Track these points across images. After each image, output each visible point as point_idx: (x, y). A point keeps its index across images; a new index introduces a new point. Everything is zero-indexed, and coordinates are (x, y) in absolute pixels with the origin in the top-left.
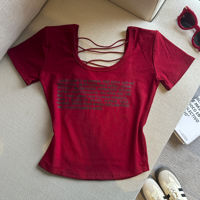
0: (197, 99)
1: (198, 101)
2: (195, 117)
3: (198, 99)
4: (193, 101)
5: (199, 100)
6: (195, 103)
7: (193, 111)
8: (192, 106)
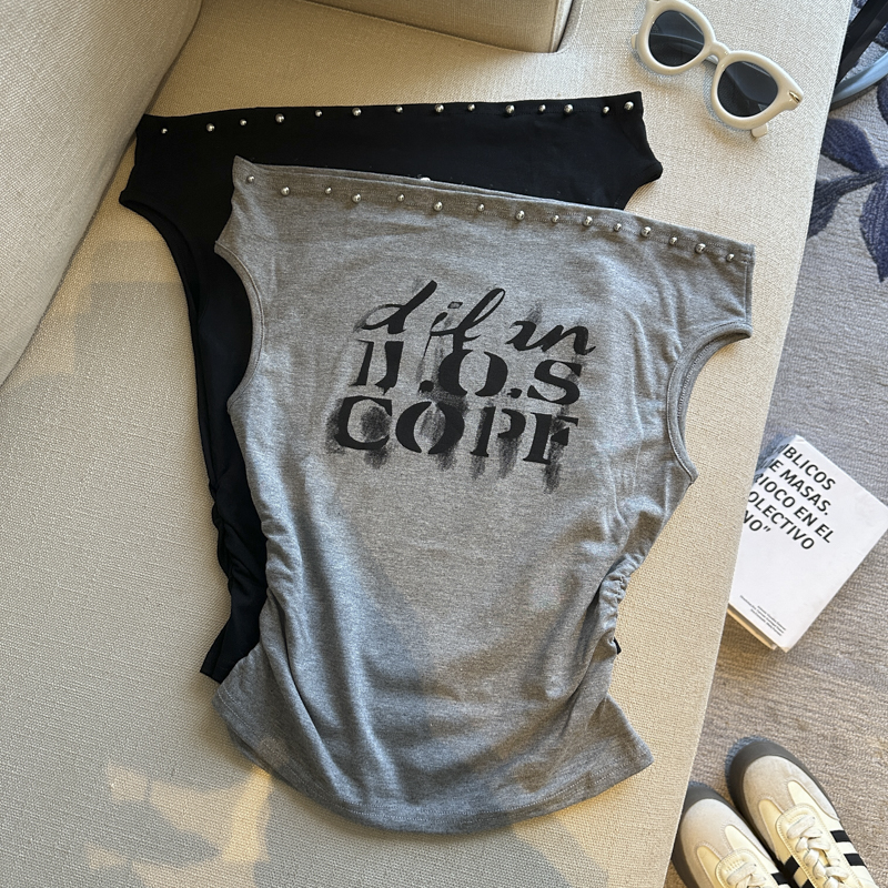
0: (785, 454)
1: (794, 461)
2: (795, 531)
5: (795, 456)
8: (771, 487)
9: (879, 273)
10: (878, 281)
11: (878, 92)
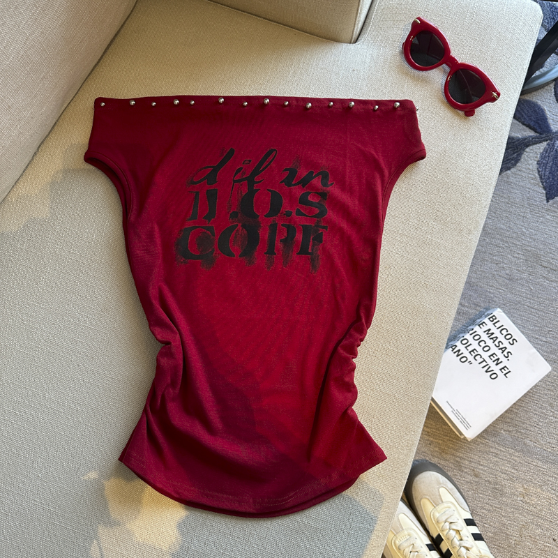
0: (489, 319)
1: (494, 324)
2: (488, 367)
3: (492, 317)
4: (479, 325)
5: (495, 321)
6: (486, 328)
7: (480, 351)
8: (477, 337)
9: (546, 197)
10: (545, 202)
11: (555, 85)
